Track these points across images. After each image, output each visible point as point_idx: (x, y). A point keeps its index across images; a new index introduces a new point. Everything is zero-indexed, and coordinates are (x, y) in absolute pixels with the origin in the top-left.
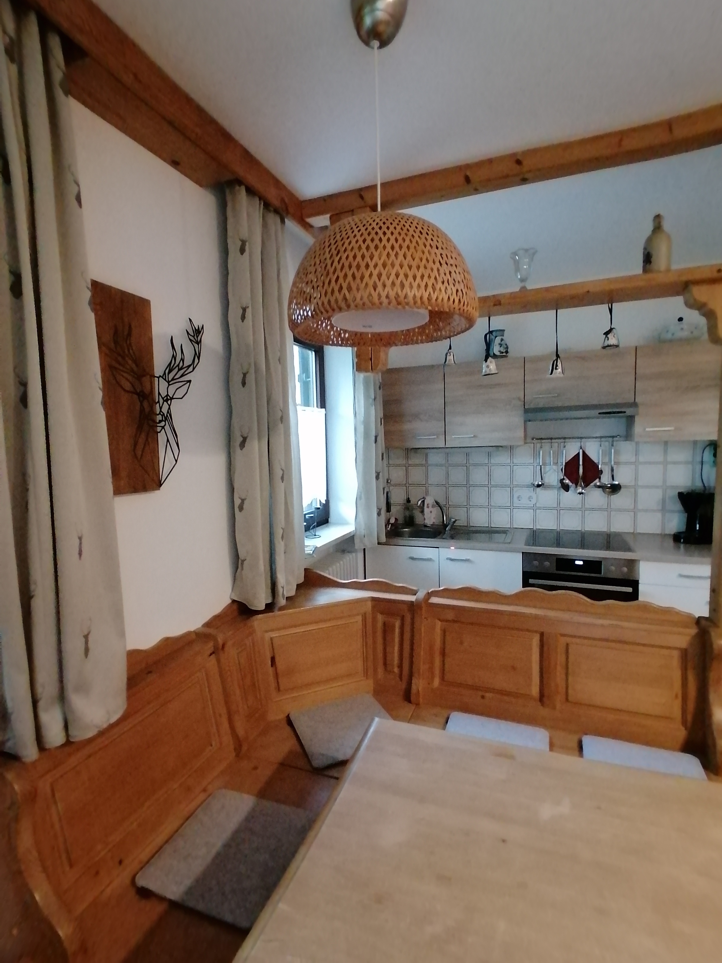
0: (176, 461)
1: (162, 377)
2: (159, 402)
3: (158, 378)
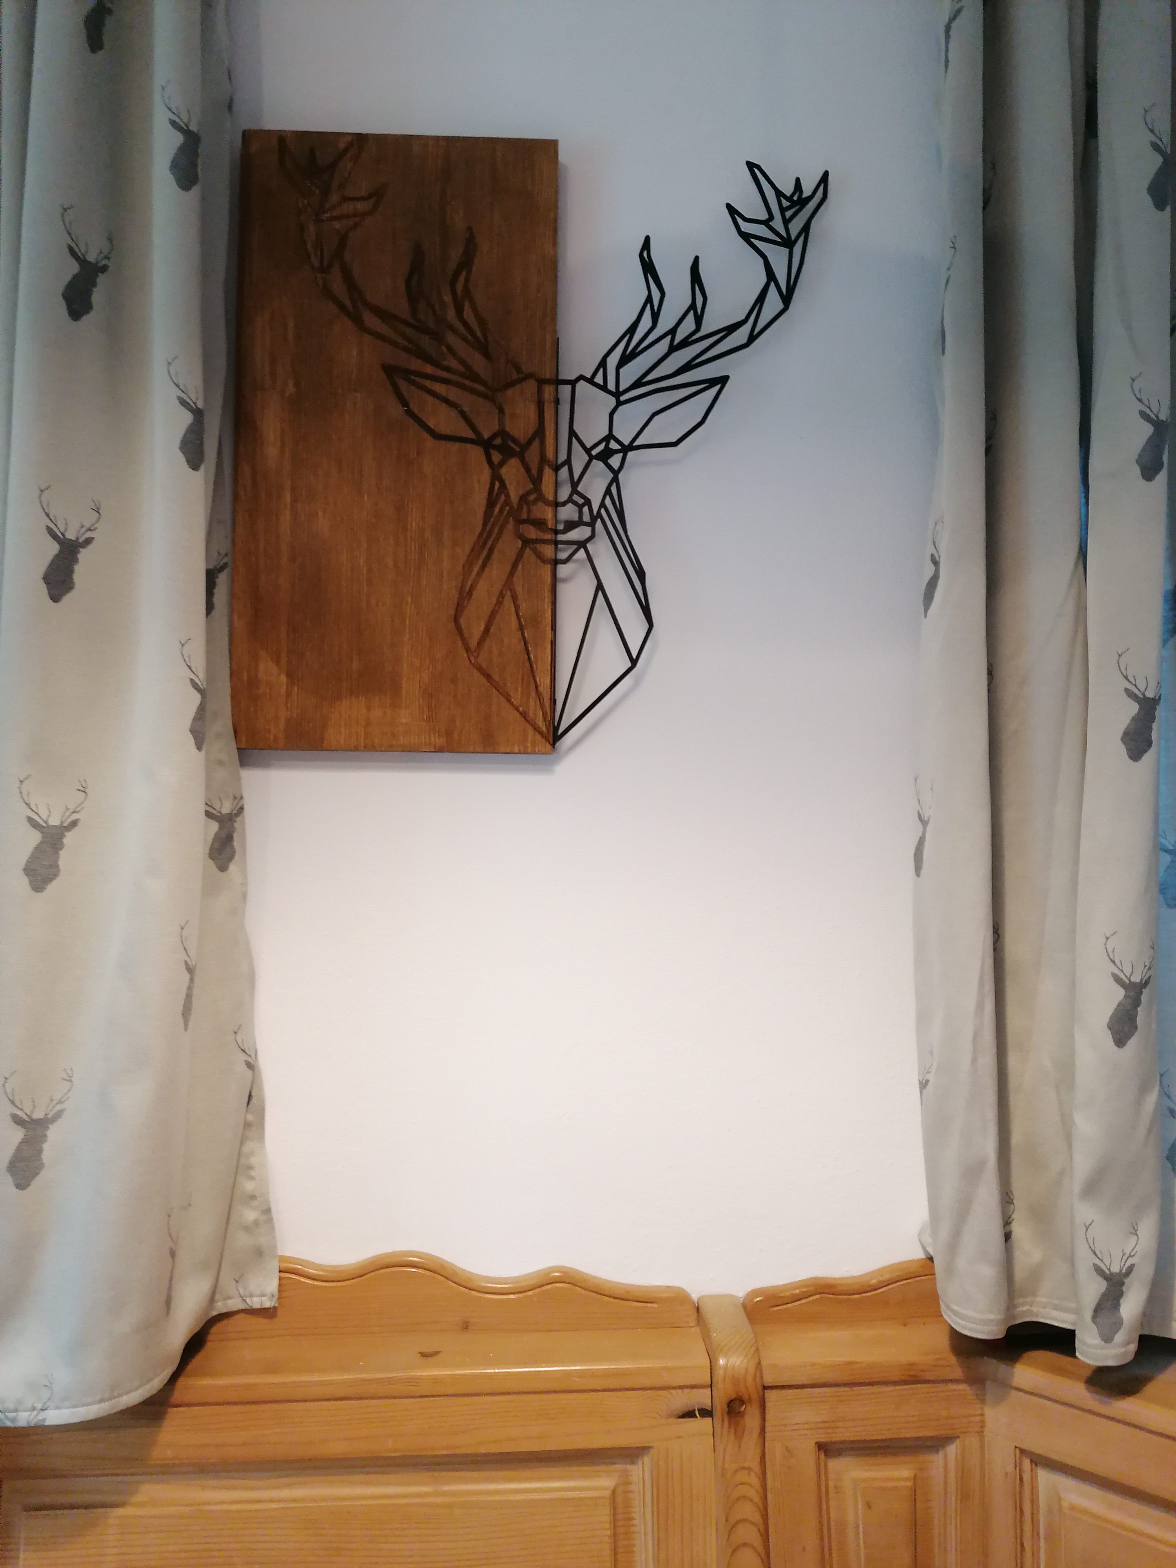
0: (634, 663)
1: (591, 381)
2: (568, 462)
3: (573, 383)
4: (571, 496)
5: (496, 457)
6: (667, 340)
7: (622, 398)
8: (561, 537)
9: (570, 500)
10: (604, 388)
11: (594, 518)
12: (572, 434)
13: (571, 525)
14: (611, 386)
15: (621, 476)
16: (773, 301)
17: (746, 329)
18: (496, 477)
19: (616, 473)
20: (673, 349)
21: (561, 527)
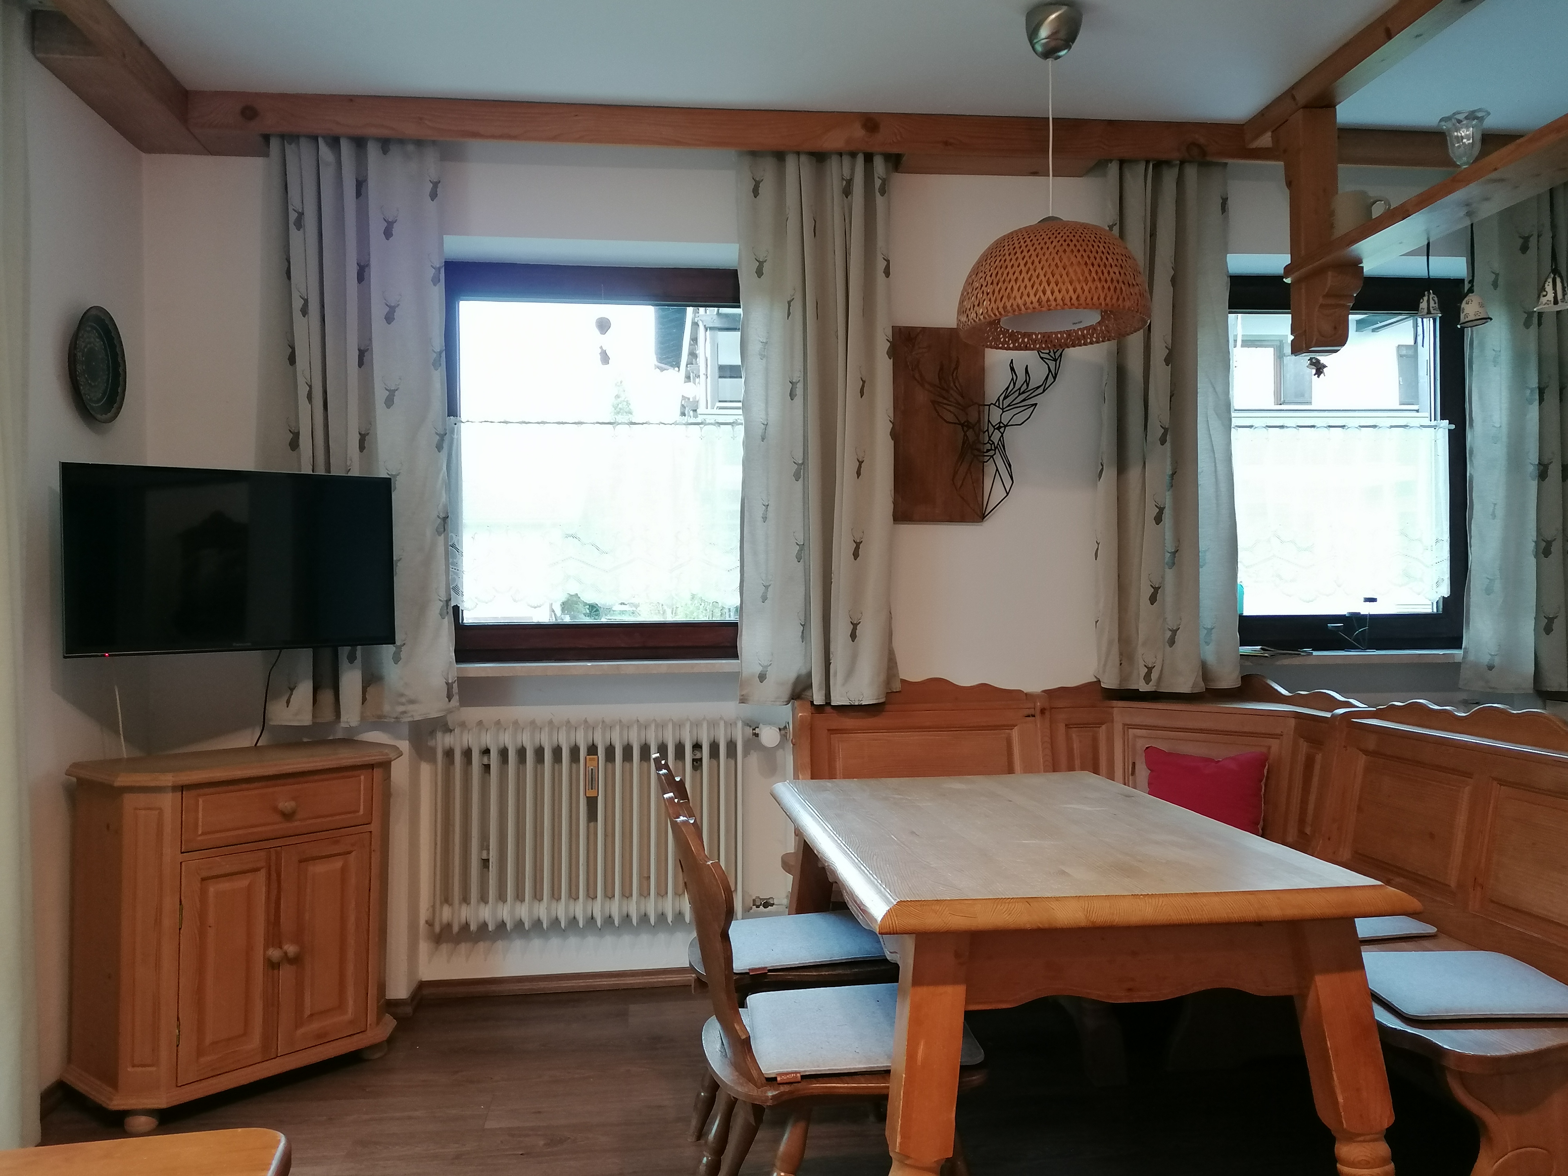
0: (1008, 494)
1: (995, 405)
2: (988, 430)
3: (989, 405)
4: (989, 441)
5: (965, 429)
6: (1018, 392)
7: (1004, 410)
8: (985, 454)
9: (988, 442)
10: (999, 407)
11: (996, 448)
12: (989, 421)
13: (988, 451)
14: (1001, 407)
15: (1004, 435)
16: (1051, 378)
17: (1043, 387)
18: (965, 435)
19: (1002, 434)
20: (1020, 394)
21: (985, 451)
